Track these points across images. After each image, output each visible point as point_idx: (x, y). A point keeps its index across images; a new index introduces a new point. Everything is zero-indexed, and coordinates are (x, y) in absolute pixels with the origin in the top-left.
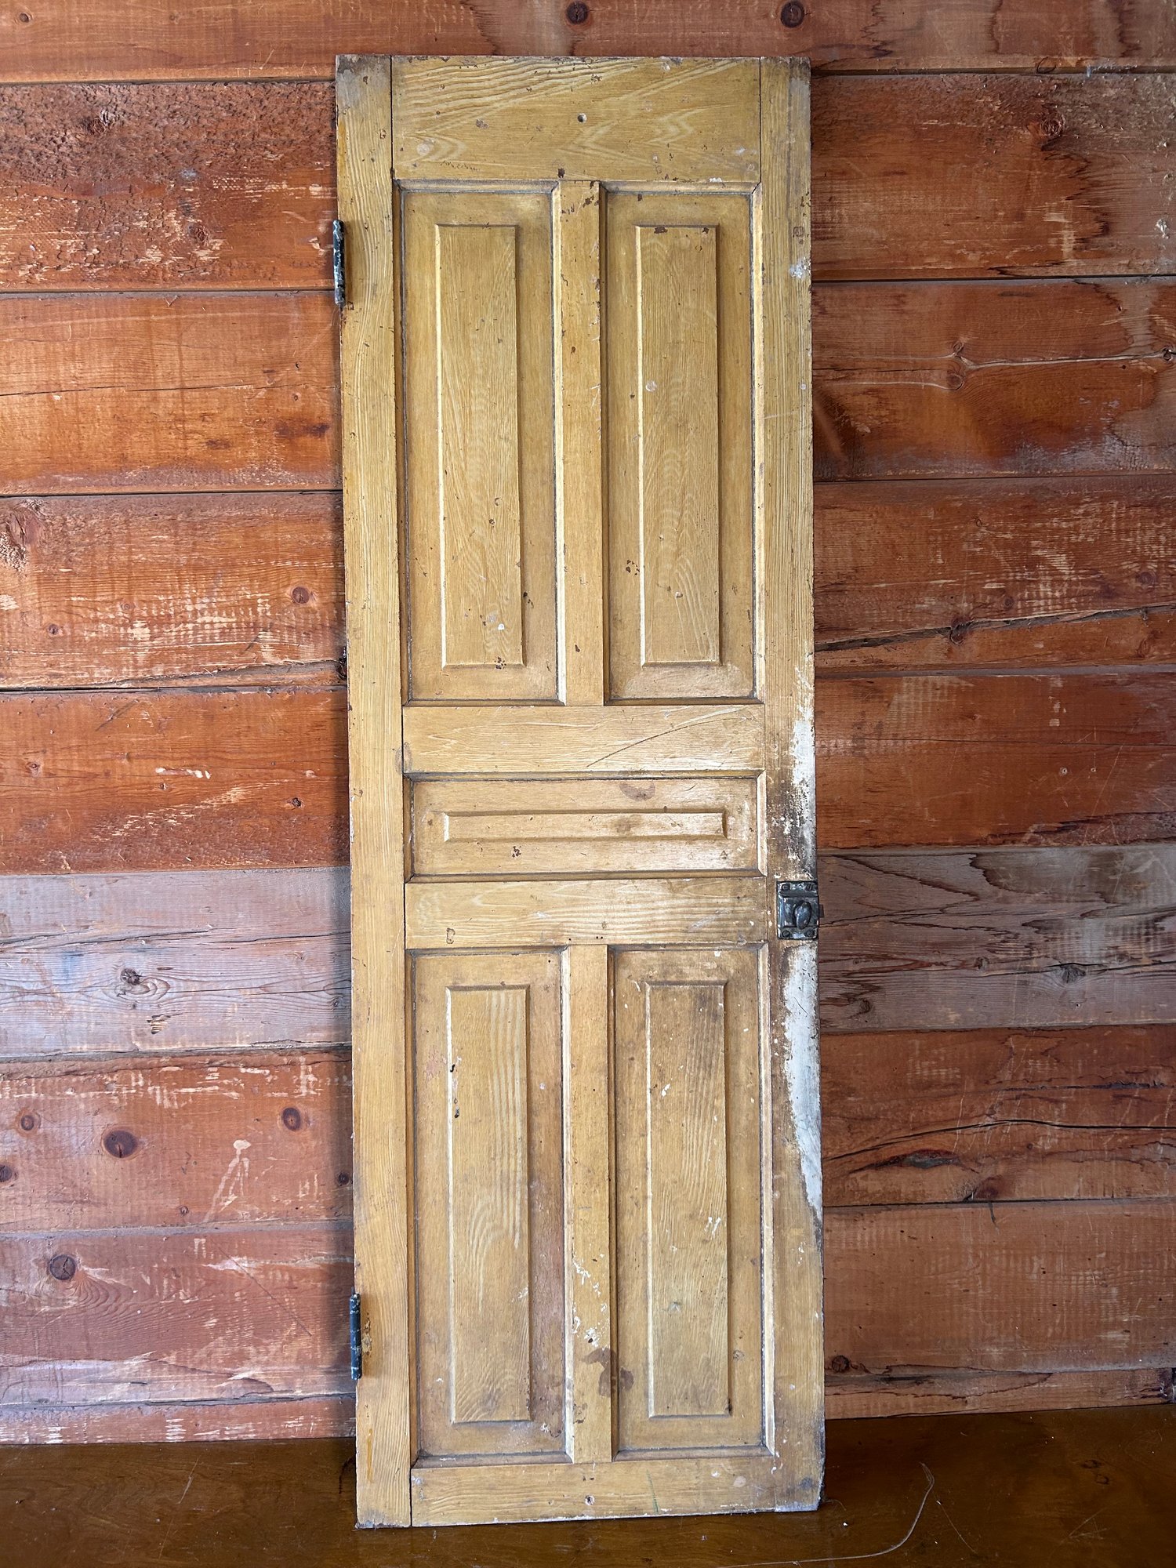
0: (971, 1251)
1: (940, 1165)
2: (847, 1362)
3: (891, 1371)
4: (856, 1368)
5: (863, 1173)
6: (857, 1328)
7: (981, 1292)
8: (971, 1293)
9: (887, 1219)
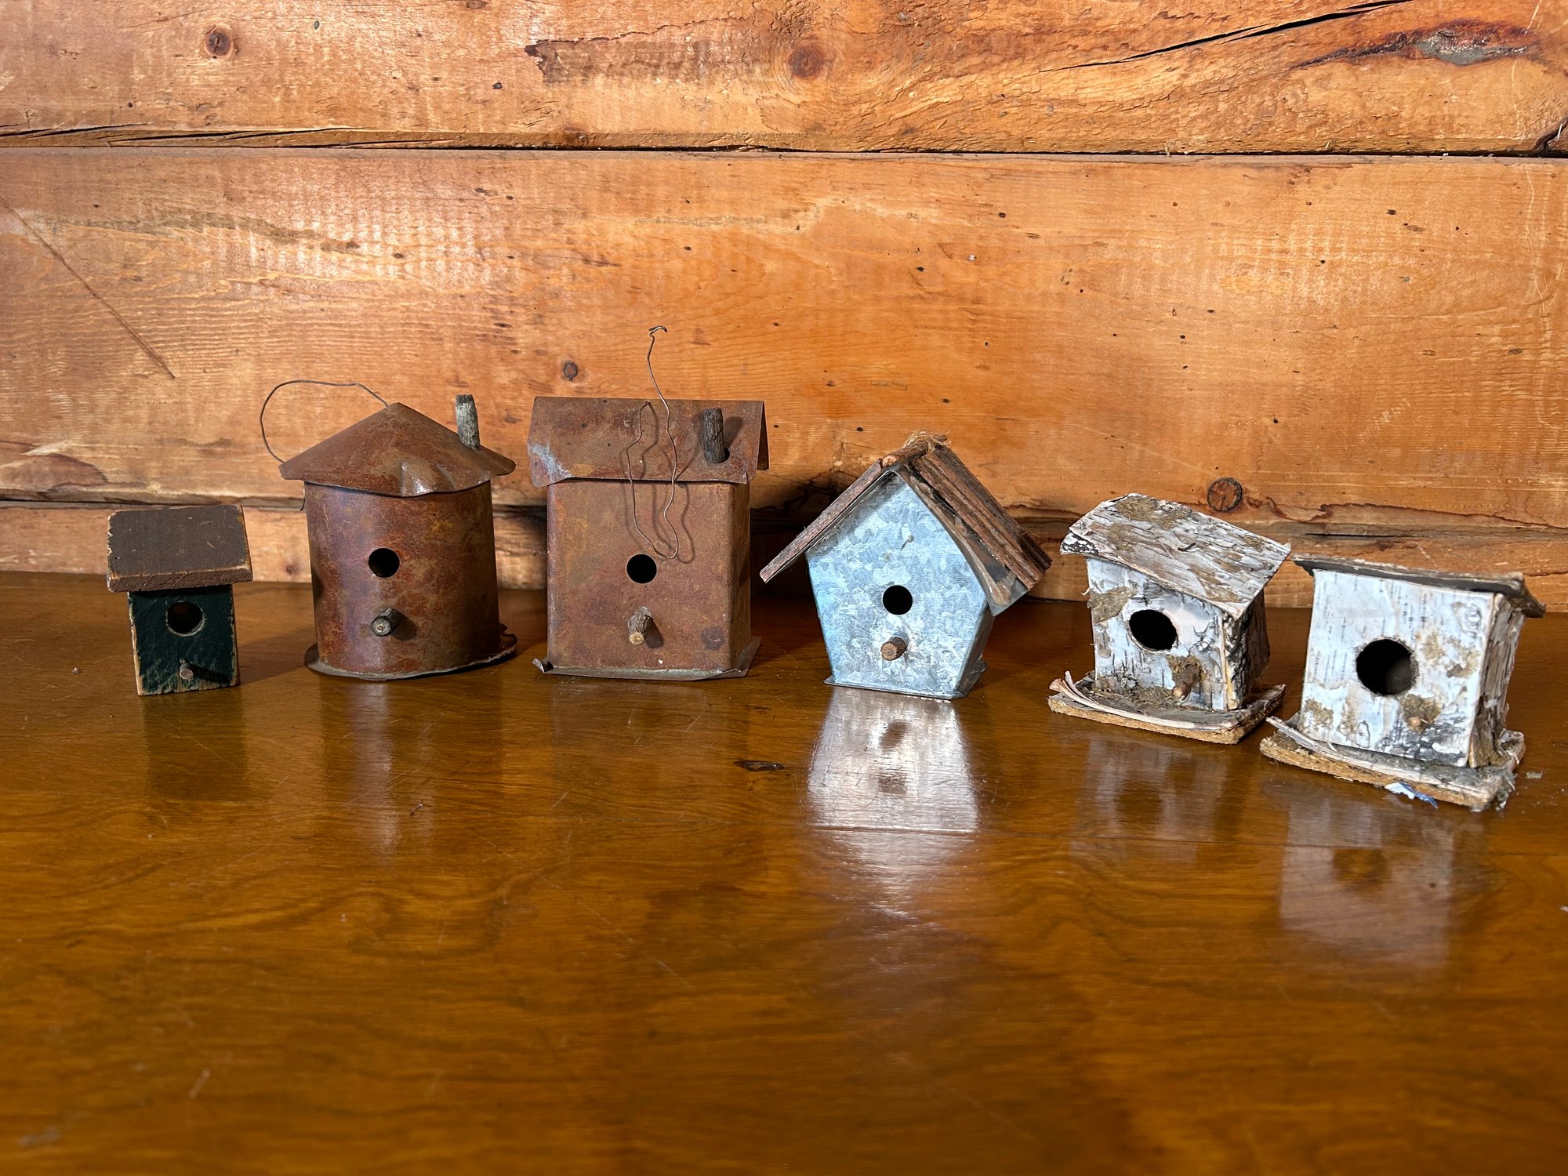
0: (1537, 262)
1: (1499, 57)
2: (1240, 492)
3: (1329, 515)
4: (1257, 505)
5: (1319, 71)
6: (1268, 421)
7: (1548, 354)
8: (1527, 356)
9: (1365, 180)
